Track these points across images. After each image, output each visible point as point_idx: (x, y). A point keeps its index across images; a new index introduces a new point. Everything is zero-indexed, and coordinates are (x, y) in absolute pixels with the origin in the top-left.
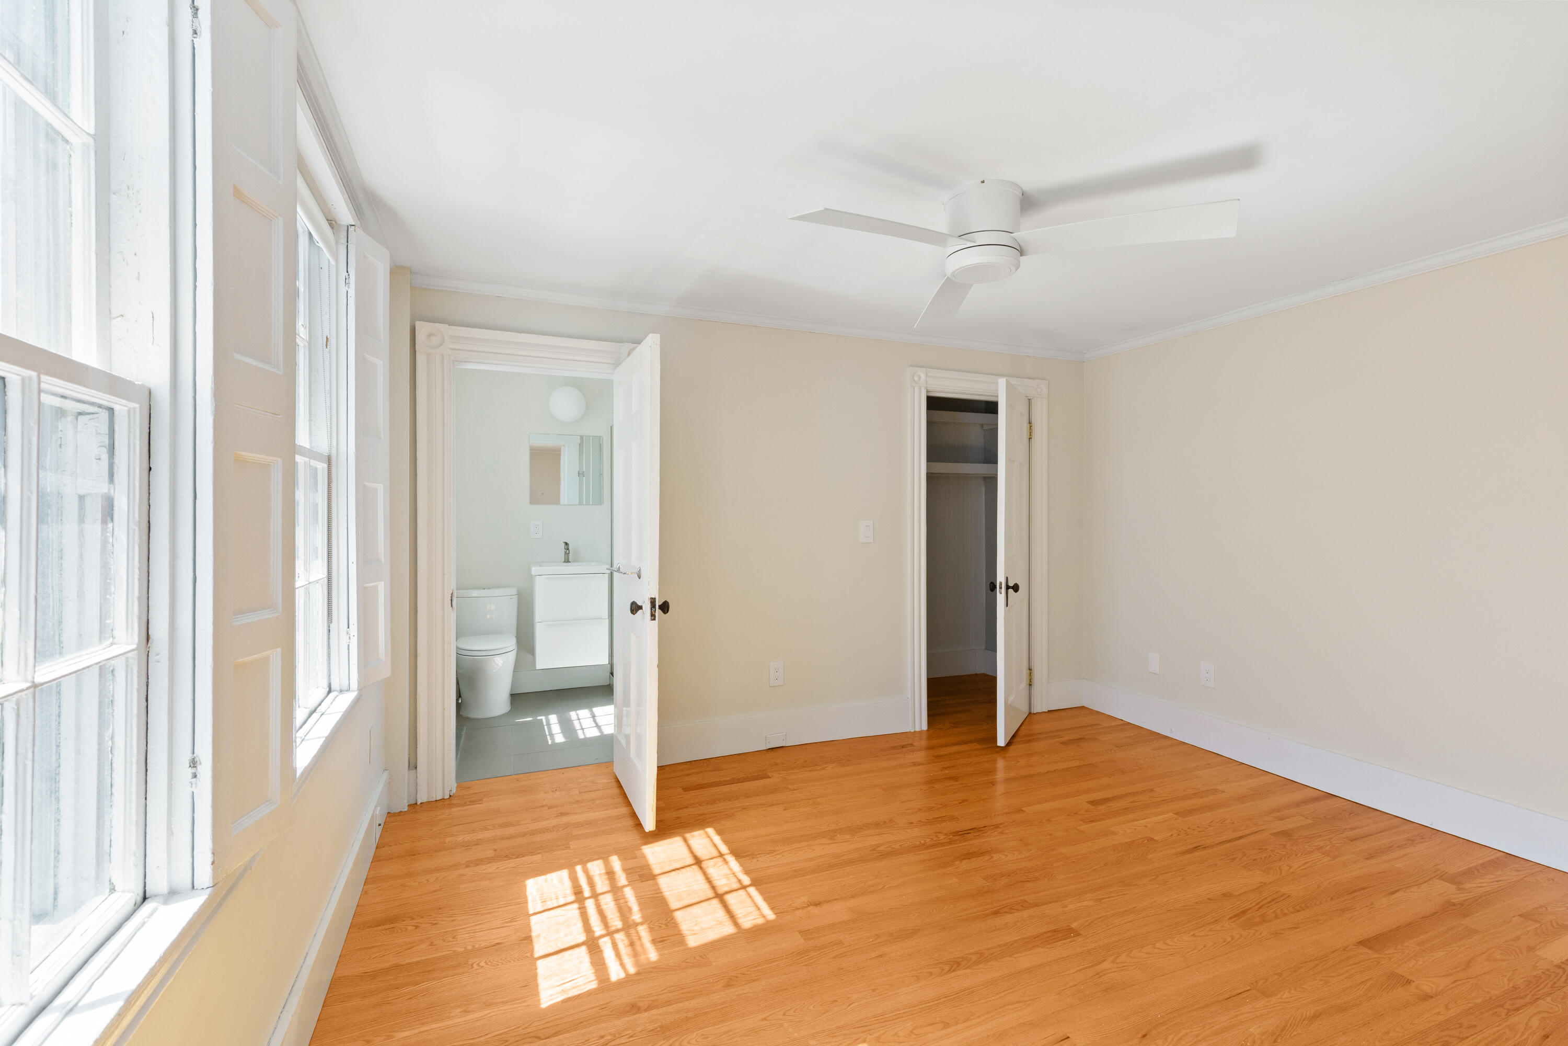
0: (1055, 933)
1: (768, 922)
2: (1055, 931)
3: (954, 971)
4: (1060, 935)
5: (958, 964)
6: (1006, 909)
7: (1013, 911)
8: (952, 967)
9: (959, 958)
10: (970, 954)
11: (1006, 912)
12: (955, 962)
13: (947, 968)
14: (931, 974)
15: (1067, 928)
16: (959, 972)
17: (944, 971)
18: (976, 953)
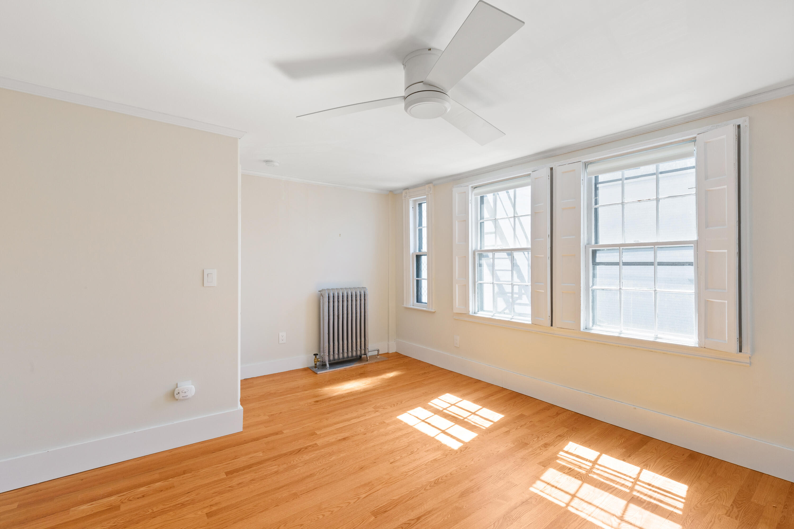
0: (386, 510)
1: (531, 486)
2: (386, 511)
3: (436, 480)
4: (383, 510)
5: (435, 483)
6: (413, 522)
7: (408, 522)
8: (438, 481)
9: (435, 486)
10: (430, 489)
11: (413, 520)
12: (437, 484)
13: (440, 480)
14: (446, 476)
15: (377, 516)
16: (434, 480)
17: (441, 478)
18: (427, 490)
